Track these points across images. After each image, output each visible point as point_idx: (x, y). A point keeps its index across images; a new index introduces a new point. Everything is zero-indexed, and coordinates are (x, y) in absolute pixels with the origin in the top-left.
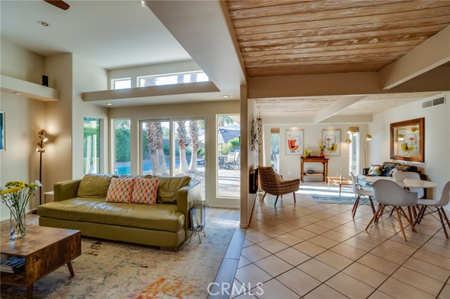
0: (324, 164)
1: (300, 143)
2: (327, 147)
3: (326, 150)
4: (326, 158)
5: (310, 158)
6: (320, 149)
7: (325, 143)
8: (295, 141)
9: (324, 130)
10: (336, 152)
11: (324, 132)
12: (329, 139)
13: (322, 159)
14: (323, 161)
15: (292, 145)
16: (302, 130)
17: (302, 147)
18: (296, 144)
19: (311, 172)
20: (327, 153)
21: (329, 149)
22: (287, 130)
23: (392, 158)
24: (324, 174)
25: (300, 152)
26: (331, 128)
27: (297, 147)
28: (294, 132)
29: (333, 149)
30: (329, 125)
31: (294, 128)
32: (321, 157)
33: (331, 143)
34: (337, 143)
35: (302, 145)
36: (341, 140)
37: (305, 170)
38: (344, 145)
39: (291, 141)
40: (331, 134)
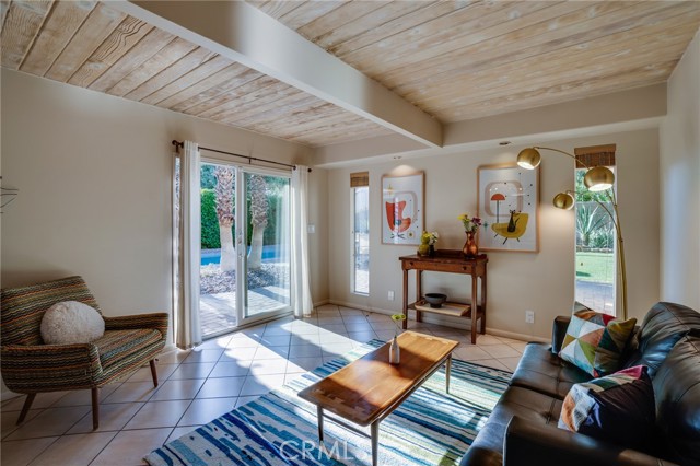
1: (416, 211)
2: (491, 221)
3: (486, 231)
7: (487, 209)
9: (481, 166)
10: (526, 241)
11: (481, 172)
12: (498, 197)
16: (422, 172)
17: (419, 222)
18: (405, 214)
20: (489, 239)
21: (498, 229)
22: (385, 176)
25: (413, 237)
26: (505, 159)
27: (409, 222)
28: (402, 179)
29: (511, 229)
31: (403, 169)
33: (506, 208)
34: (529, 210)
35: (420, 215)
36: (540, 200)
39: (393, 205)
40: (504, 178)
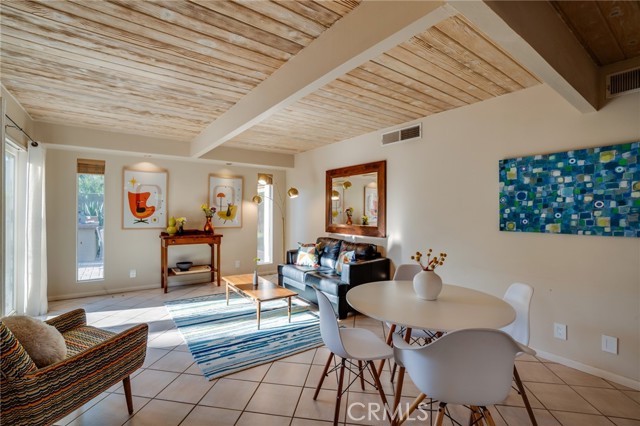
0: (212, 245)
1: (160, 201)
2: (218, 209)
3: (216, 216)
4: (216, 232)
5: (182, 234)
6: (204, 215)
7: (215, 202)
8: (147, 195)
9: (211, 175)
10: (236, 220)
11: (212, 178)
12: (221, 195)
13: (209, 236)
14: (210, 240)
15: (139, 205)
16: (166, 171)
17: (163, 210)
18: (149, 204)
19: (185, 265)
20: (217, 223)
21: (221, 215)
22: (125, 169)
23: (329, 229)
24: (212, 266)
25: (158, 222)
26: (225, 172)
27: (153, 210)
28: (146, 174)
29: (229, 214)
30: (223, 167)
31: (146, 166)
32: (205, 232)
33: (225, 202)
34: (237, 204)
35: (164, 205)
36: (243, 198)
37: (172, 262)
38: (250, 208)
39: (138, 195)
40: (226, 184)
